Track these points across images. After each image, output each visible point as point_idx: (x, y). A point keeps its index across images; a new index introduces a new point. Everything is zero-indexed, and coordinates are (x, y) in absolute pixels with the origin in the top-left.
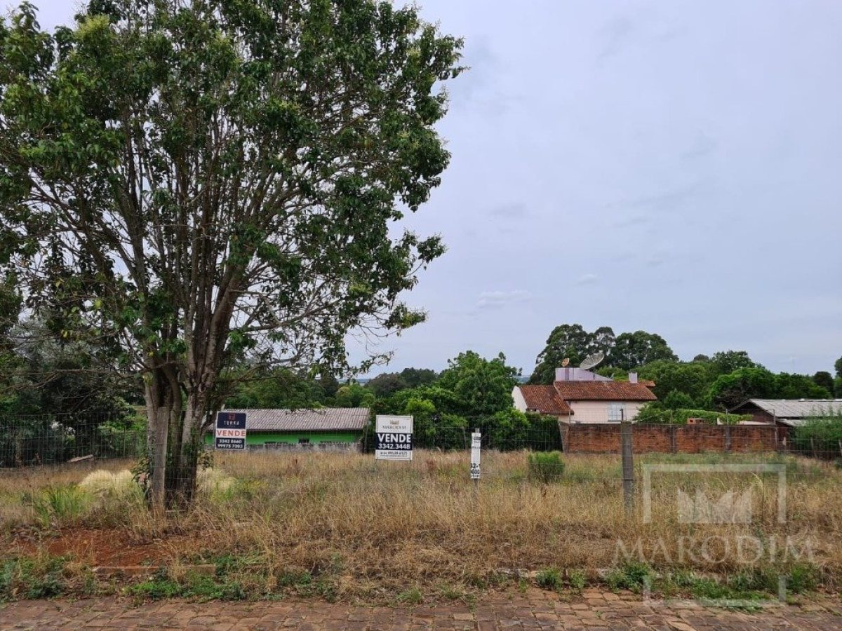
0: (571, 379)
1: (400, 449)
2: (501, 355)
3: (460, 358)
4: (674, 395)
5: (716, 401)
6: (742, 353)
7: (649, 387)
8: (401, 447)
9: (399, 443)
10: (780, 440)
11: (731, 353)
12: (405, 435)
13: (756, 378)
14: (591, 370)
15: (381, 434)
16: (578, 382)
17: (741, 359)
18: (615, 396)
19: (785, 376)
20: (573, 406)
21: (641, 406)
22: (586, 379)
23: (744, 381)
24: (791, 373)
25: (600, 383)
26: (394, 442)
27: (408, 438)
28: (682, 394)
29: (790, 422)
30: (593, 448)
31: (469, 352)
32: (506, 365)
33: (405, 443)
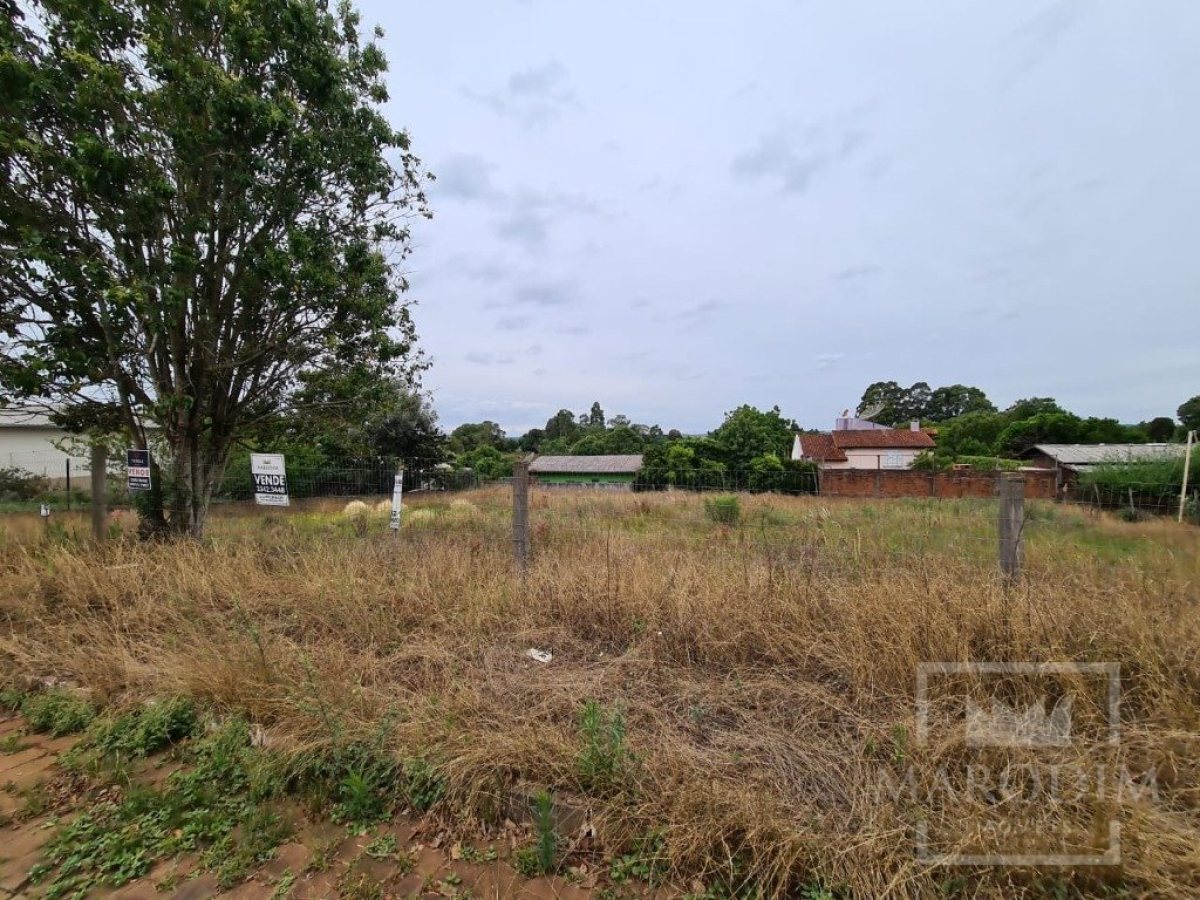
0: (849, 429)
1: (275, 493)
2: (776, 408)
3: (736, 413)
4: (968, 443)
5: (1006, 448)
6: (1048, 400)
7: (930, 435)
8: (275, 490)
9: (274, 486)
10: (1061, 486)
11: (1035, 400)
12: (278, 476)
13: (1054, 425)
14: (870, 420)
15: (257, 475)
16: (855, 431)
17: (1048, 406)
18: (891, 443)
19: (1093, 422)
20: (848, 453)
21: (917, 453)
22: (865, 428)
23: (1040, 428)
24: (1101, 418)
25: (879, 431)
26: (269, 485)
27: (282, 481)
28: (976, 442)
29: (1076, 468)
30: (846, 491)
31: (745, 406)
32: (780, 417)
33: (279, 486)
